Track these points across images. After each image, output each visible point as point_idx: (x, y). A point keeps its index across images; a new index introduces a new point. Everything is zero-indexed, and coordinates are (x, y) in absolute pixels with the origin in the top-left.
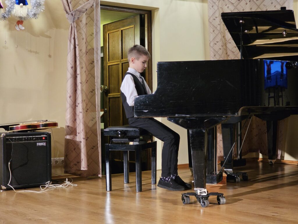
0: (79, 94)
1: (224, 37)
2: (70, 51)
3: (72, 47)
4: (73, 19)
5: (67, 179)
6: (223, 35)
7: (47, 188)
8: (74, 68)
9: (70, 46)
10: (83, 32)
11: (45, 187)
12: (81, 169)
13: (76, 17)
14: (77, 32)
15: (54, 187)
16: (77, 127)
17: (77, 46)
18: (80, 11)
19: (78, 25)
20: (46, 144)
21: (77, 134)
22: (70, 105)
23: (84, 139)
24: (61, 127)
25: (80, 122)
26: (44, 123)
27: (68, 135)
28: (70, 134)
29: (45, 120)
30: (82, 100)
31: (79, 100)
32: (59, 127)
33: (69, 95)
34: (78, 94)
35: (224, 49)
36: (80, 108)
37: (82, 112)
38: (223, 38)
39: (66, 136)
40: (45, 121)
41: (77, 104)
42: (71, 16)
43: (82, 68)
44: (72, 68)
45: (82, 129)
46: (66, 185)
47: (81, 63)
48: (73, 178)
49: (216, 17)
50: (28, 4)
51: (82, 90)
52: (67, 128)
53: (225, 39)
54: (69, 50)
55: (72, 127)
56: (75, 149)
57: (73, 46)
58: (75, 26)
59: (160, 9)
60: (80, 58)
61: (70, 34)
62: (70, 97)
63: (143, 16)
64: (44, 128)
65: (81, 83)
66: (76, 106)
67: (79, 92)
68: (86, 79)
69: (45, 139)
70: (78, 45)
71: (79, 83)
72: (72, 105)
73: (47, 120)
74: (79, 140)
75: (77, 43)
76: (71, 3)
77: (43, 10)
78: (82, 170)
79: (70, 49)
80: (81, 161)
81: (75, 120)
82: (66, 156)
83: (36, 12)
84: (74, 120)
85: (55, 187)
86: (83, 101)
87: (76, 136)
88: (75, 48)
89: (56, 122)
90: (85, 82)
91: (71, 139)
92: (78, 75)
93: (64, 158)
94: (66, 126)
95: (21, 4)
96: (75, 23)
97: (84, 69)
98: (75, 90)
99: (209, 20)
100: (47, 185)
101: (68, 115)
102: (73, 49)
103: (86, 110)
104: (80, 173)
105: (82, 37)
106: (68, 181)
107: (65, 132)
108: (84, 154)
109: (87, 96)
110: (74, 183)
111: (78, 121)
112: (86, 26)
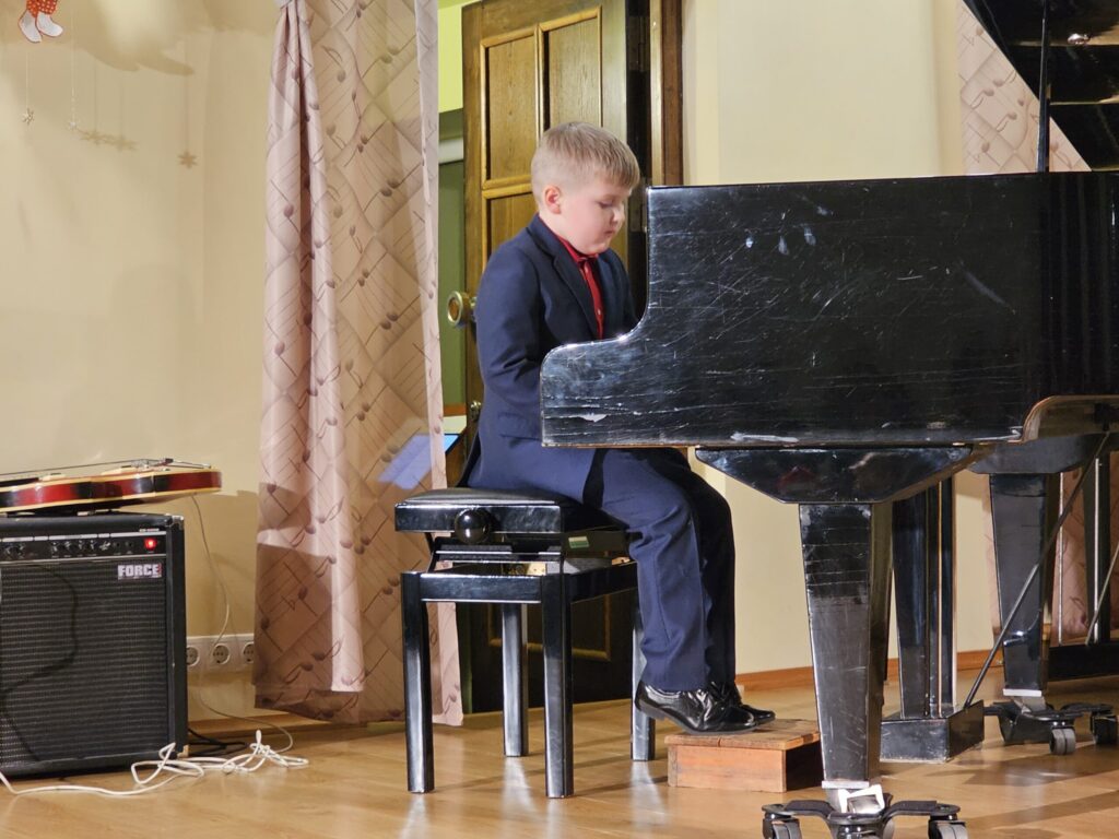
0: (324, 336)
2: (280, 136)
3: (290, 114)
5: (259, 735)
7: (164, 773)
8: (296, 217)
9: (280, 111)
10: (339, 46)
11: (155, 767)
12: (334, 688)
14: (314, 43)
15: (198, 771)
16: (311, 491)
17: (311, 112)
19: (316, 9)
20: (164, 571)
21: (316, 524)
22: (281, 389)
23: (346, 545)
24: (239, 492)
25: (329, 467)
26: (152, 474)
27: (272, 528)
28: (280, 525)
29: (162, 457)
30: (339, 367)
31: (325, 364)
32: (228, 487)
33: (274, 342)
34: (320, 336)
36: (325, 405)
37: (335, 423)
39: (261, 534)
40: (164, 464)
41: (314, 384)
43: (338, 213)
44: (289, 213)
45: (336, 501)
46: (256, 760)
47: (330, 192)
48: (290, 730)
51: (338, 319)
52: (266, 495)
54: (274, 130)
55: (289, 494)
56: (302, 595)
57: (295, 110)
58: (303, 17)
60: (327, 169)
61: (277, 55)
62: (280, 350)
64: (153, 495)
65: (332, 285)
66: (309, 392)
67: (323, 325)
68: (358, 265)
69: (156, 550)
70: (317, 107)
71: (325, 286)
73: (169, 461)
74: (326, 554)
75: (310, 98)
78: (338, 693)
79: (280, 128)
80: (331, 651)
81: (306, 457)
82: (264, 626)
84: (302, 459)
85: (202, 771)
86: (343, 368)
87: (311, 531)
88: (303, 119)
89: (215, 468)
90: (354, 280)
91: (289, 547)
92: (319, 246)
93: (252, 635)
94: (261, 484)
97: (350, 217)
98: (306, 320)
100: (166, 760)
101: (271, 437)
102: (294, 125)
103: (357, 409)
104: (324, 704)
105: (335, 70)
106: (264, 742)
107: (259, 511)
108: (345, 617)
109: (363, 347)
110: (298, 751)
111: (317, 462)
112: (359, 15)
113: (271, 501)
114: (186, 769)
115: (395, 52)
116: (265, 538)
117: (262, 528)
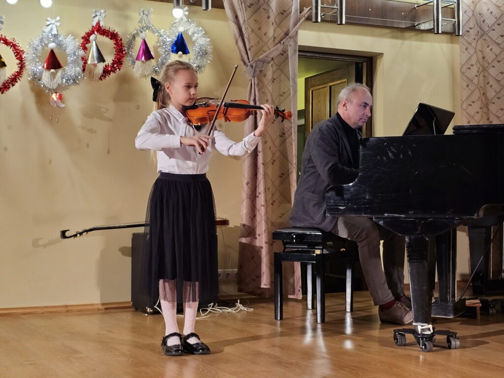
0: (261, 180)
1: (484, 94)
4: (253, 72)
5: (239, 301)
6: (482, 92)
7: (210, 312)
10: (267, 92)
11: (207, 310)
12: (262, 287)
13: (258, 70)
14: (259, 91)
16: (256, 226)
18: (263, 61)
19: (260, 80)
21: (257, 236)
22: (247, 195)
23: (266, 243)
24: (235, 226)
25: (262, 219)
27: (244, 237)
28: (246, 236)
30: (265, 189)
31: (261, 188)
32: (231, 225)
33: (245, 181)
34: (259, 180)
35: (485, 112)
36: (261, 200)
37: (264, 206)
38: (482, 96)
39: (241, 239)
41: (257, 194)
42: (251, 69)
43: (266, 142)
45: (264, 229)
46: (238, 309)
48: (248, 299)
49: (472, 65)
50: (189, 53)
51: (265, 174)
52: (242, 227)
53: (486, 98)
55: (249, 227)
56: (253, 258)
58: (256, 83)
59: (384, 54)
61: (248, 94)
62: (247, 184)
63: (360, 65)
65: (263, 164)
66: (256, 196)
67: (260, 176)
68: (272, 159)
71: (261, 165)
72: (250, 195)
74: (260, 245)
76: (251, 50)
77: (210, 60)
80: (261, 275)
81: (255, 216)
82: (241, 267)
83: (200, 64)
84: (253, 216)
85: (221, 312)
86: (267, 190)
87: (256, 239)
89: (228, 219)
90: (270, 163)
91: (249, 243)
92: (260, 152)
93: (237, 270)
94: (241, 224)
95: (180, 53)
96: (256, 78)
97: (269, 144)
98: (255, 175)
99: (461, 69)
100: (211, 308)
101: (244, 210)
102: (253, 116)
103: (271, 202)
104: (259, 291)
105: (266, 99)
106: (240, 303)
107: (240, 232)
108: (266, 265)
109: (273, 183)
110: (250, 306)
111: (258, 218)
112: (273, 82)
113: (244, 229)
114: (216, 311)
115: (284, 93)
116: (242, 240)
117: (241, 237)
